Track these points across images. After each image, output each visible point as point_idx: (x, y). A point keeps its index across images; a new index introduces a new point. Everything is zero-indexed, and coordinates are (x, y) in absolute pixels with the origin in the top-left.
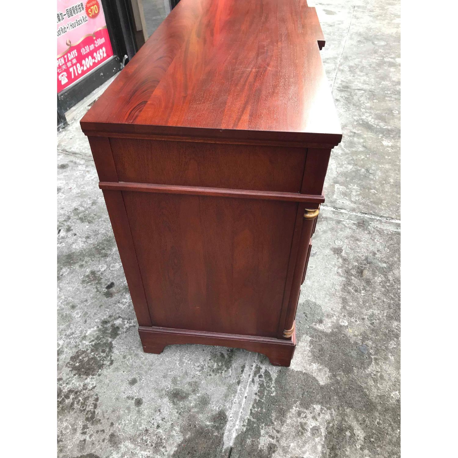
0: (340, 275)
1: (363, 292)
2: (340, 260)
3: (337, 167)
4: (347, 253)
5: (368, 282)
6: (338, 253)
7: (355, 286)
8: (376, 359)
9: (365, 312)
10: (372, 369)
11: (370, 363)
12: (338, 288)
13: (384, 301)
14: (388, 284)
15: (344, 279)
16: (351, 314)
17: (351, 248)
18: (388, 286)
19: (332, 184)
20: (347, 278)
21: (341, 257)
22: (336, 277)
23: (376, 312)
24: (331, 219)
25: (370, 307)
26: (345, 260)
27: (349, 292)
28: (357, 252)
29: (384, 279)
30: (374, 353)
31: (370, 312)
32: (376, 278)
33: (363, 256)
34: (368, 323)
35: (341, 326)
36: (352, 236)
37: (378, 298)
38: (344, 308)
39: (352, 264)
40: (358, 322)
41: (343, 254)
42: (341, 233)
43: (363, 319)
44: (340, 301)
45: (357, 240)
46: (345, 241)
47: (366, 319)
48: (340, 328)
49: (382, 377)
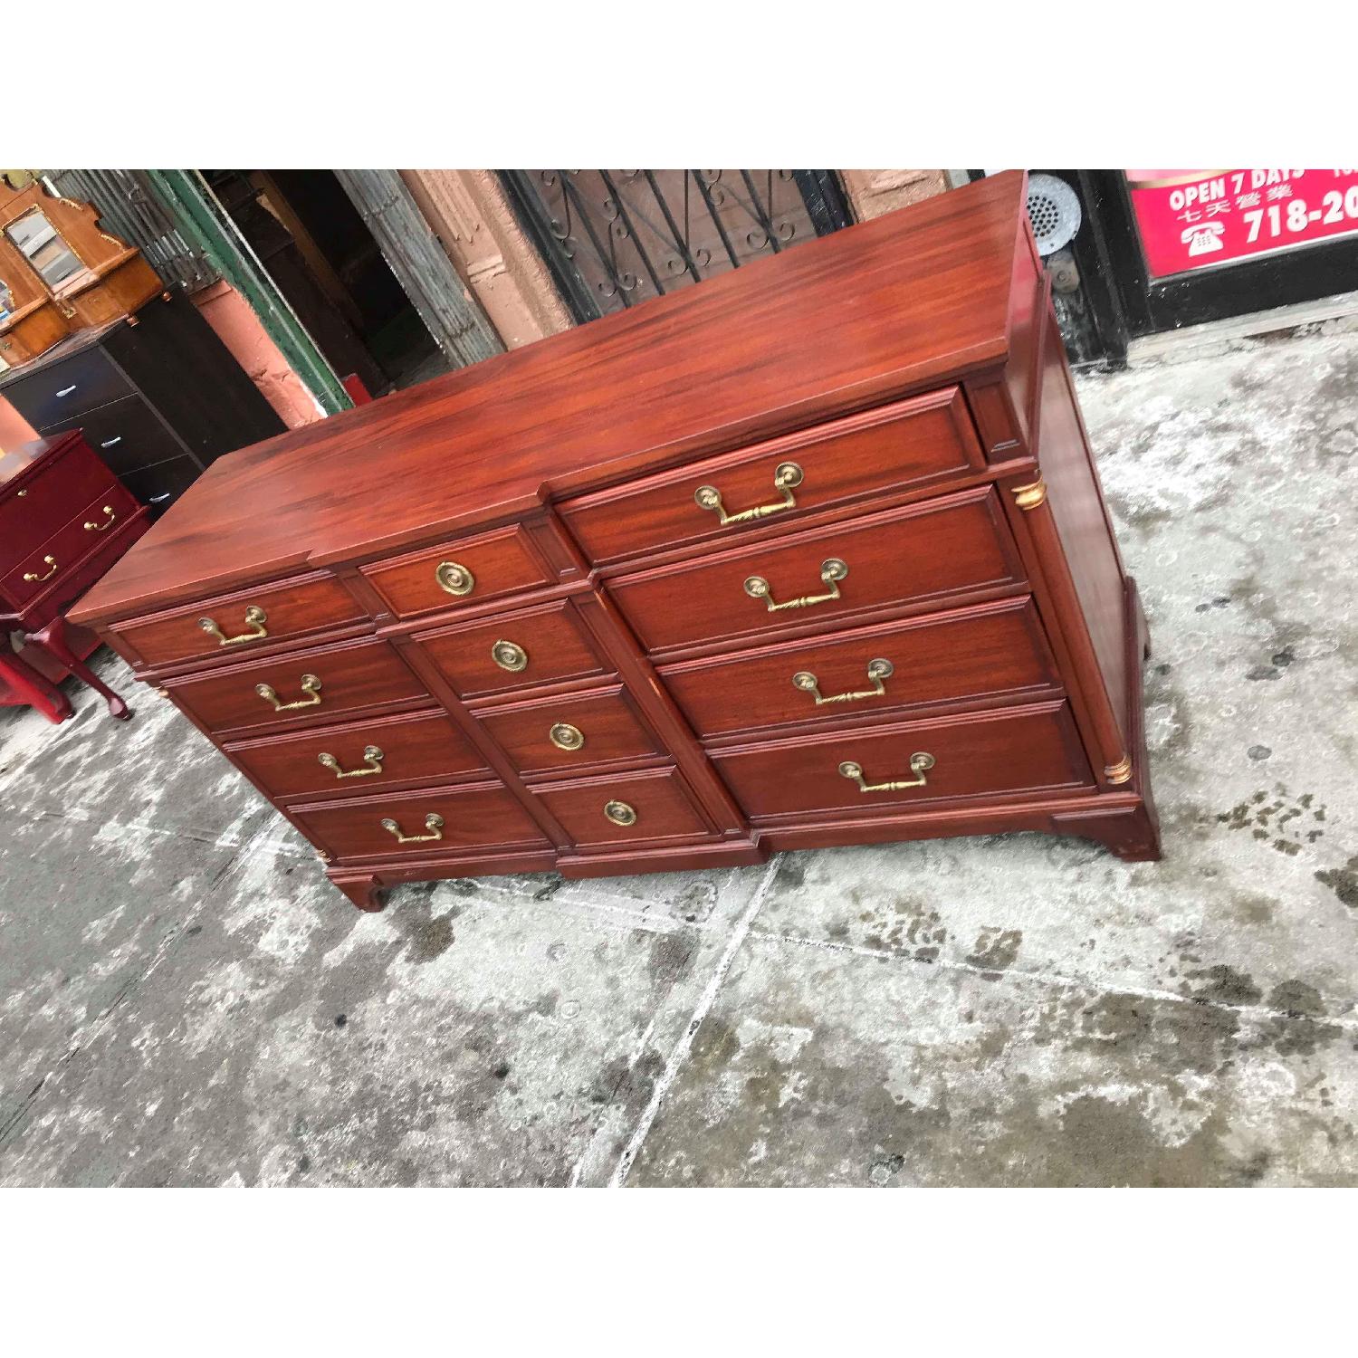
0: (484, 1002)
1: (434, 1041)
2: (521, 1007)
3: (920, 1048)
4: (534, 1023)
5: (450, 1057)
6: (539, 1004)
7: (450, 1028)
8: (318, 1037)
9: (395, 1037)
10: (310, 1028)
11: (317, 1026)
12: (459, 996)
13: (400, 1078)
14: (430, 1099)
15: (473, 1009)
16: (401, 1011)
17: (545, 1035)
18: (426, 1097)
19: (816, 1019)
20: (474, 1015)
21: (529, 1011)
22: (483, 995)
23: (386, 1058)
24: (655, 1003)
25: (399, 1048)
26: (518, 1018)
27: (442, 1015)
28: (530, 1048)
29: (444, 1093)
30: (328, 1036)
31: (391, 1047)
32: (452, 1076)
33: (516, 1059)
34: (375, 1038)
35: (388, 991)
36: (579, 1045)
37: (409, 1069)
38: (417, 1001)
39: (502, 1031)
40: (383, 1021)
41: (535, 1016)
42: (599, 1020)
43: (385, 1031)
44: (432, 996)
45: (566, 1057)
46: (569, 1026)
47: (382, 1037)
48: (388, 989)
49: (293, 1039)
